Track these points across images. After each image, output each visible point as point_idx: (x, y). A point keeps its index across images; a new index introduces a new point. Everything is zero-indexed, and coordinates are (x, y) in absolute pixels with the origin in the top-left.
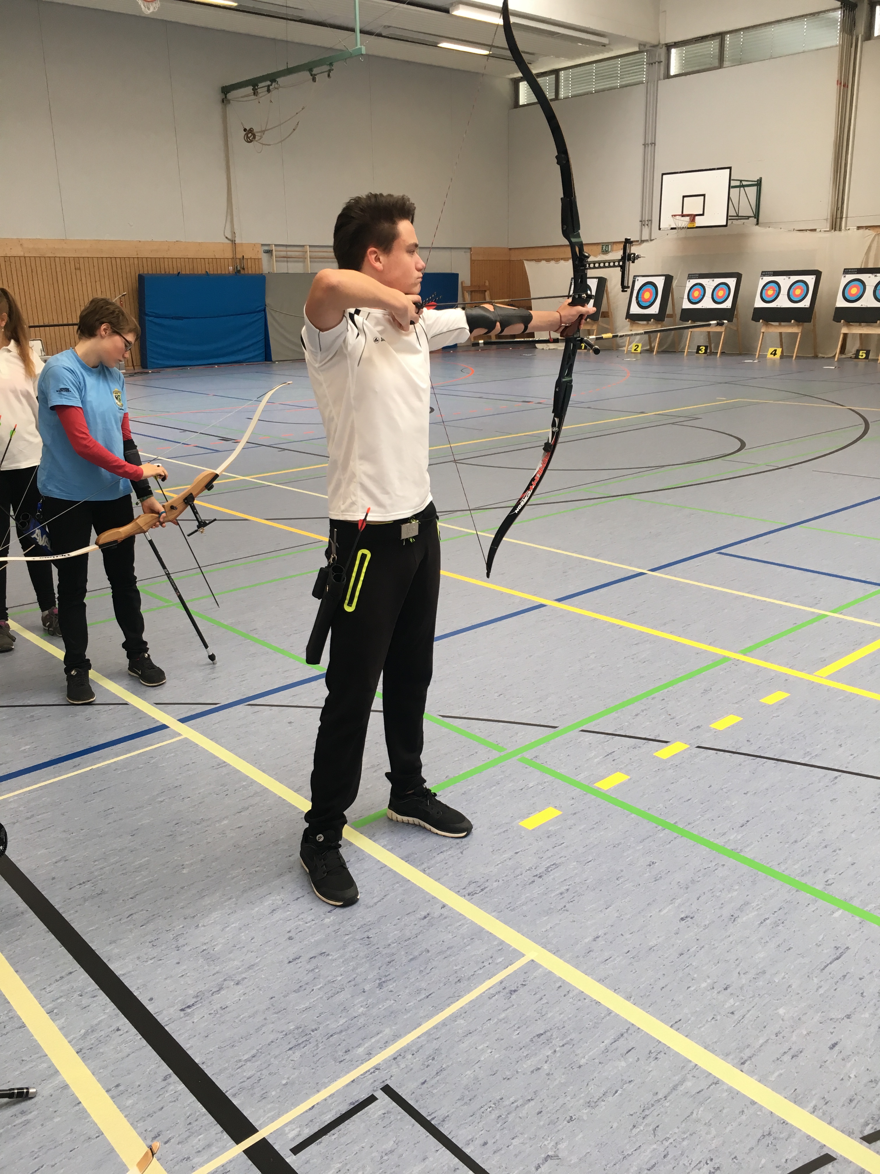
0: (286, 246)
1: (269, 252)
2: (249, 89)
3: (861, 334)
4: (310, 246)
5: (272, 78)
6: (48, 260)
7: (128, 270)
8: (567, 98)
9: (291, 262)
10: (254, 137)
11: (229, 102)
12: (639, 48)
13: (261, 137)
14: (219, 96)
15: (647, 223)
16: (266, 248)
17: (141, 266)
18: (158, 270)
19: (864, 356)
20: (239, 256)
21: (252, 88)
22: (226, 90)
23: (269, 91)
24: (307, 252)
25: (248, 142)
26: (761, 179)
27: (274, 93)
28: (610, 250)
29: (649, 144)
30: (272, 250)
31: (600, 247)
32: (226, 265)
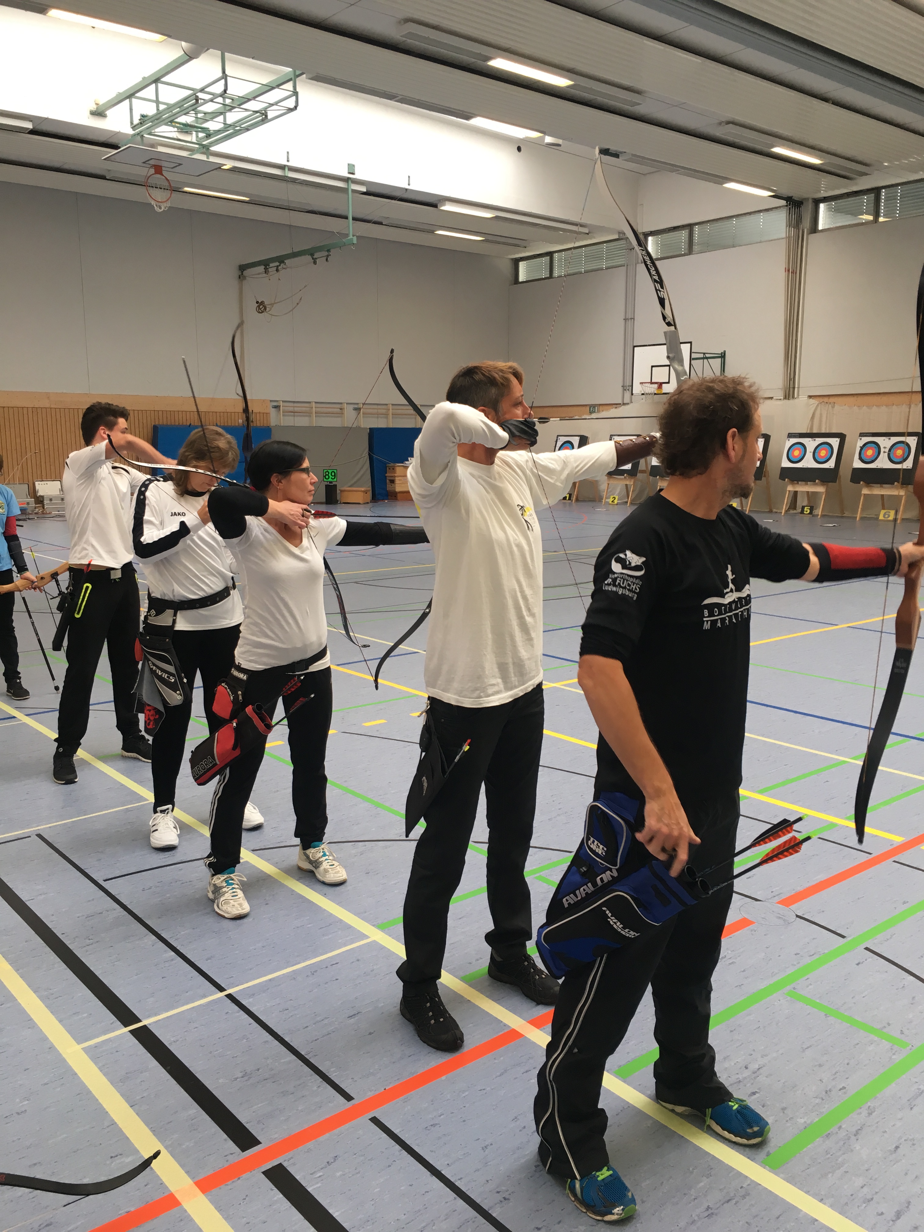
0: (294, 402)
1: (277, 407)
2: (261, 268)
3: (808, 492)
4: (316, 403)
5: (281, 260)
6: (71, 411)
7: (145, 421)
8: (560, 277)
9: (298, 416)
10: (265, 309)
11: (245, 278)
12: (619, 236)
13: (271, 309)
14: (237, 273)
15: (628, 388)
16: (275, 404)
17: (157, 418)
18: (173, 421)
19: (809, 511)
21: (263, 267)
22: (242, 268)
23: (277, 270)
24: (312, 408)
25: (259, 312)
26: (725, 351)
27: (282, 272)
28: (596, 411)
29: (629, 319)
30: (280, 406)
31: (588, 408)
32: (237, 418)
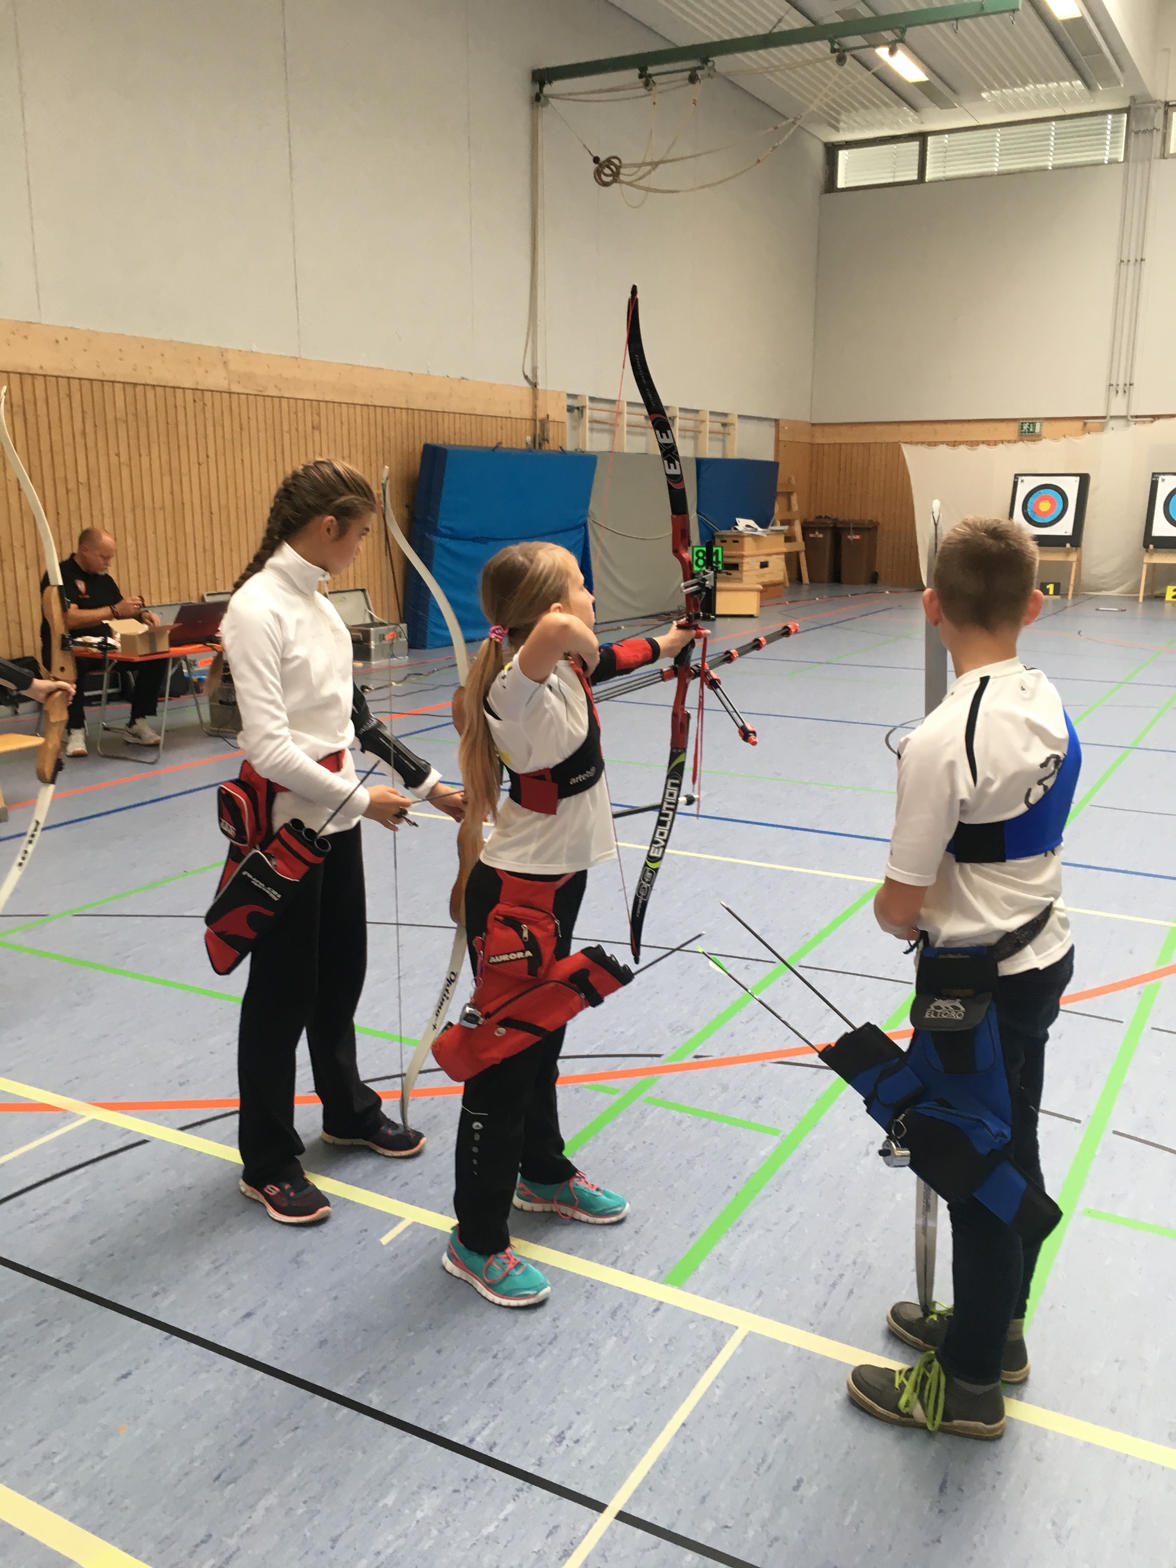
0: (596, 400)
2: (631, 75)
5: (702, 55)
8: (937, 181)
10: (616, 175)
11: (546, 102)
13: (639, 177)
14: (526, 88)
15: (1123, 388)
16: (571, 402)
20: (541, 415)
21: (636, 72)
22: (542, 78)
23: (693, 79)
25: (604, 185)
30: (584, 407)
31: (1015, 427)
32: (524, 432)
